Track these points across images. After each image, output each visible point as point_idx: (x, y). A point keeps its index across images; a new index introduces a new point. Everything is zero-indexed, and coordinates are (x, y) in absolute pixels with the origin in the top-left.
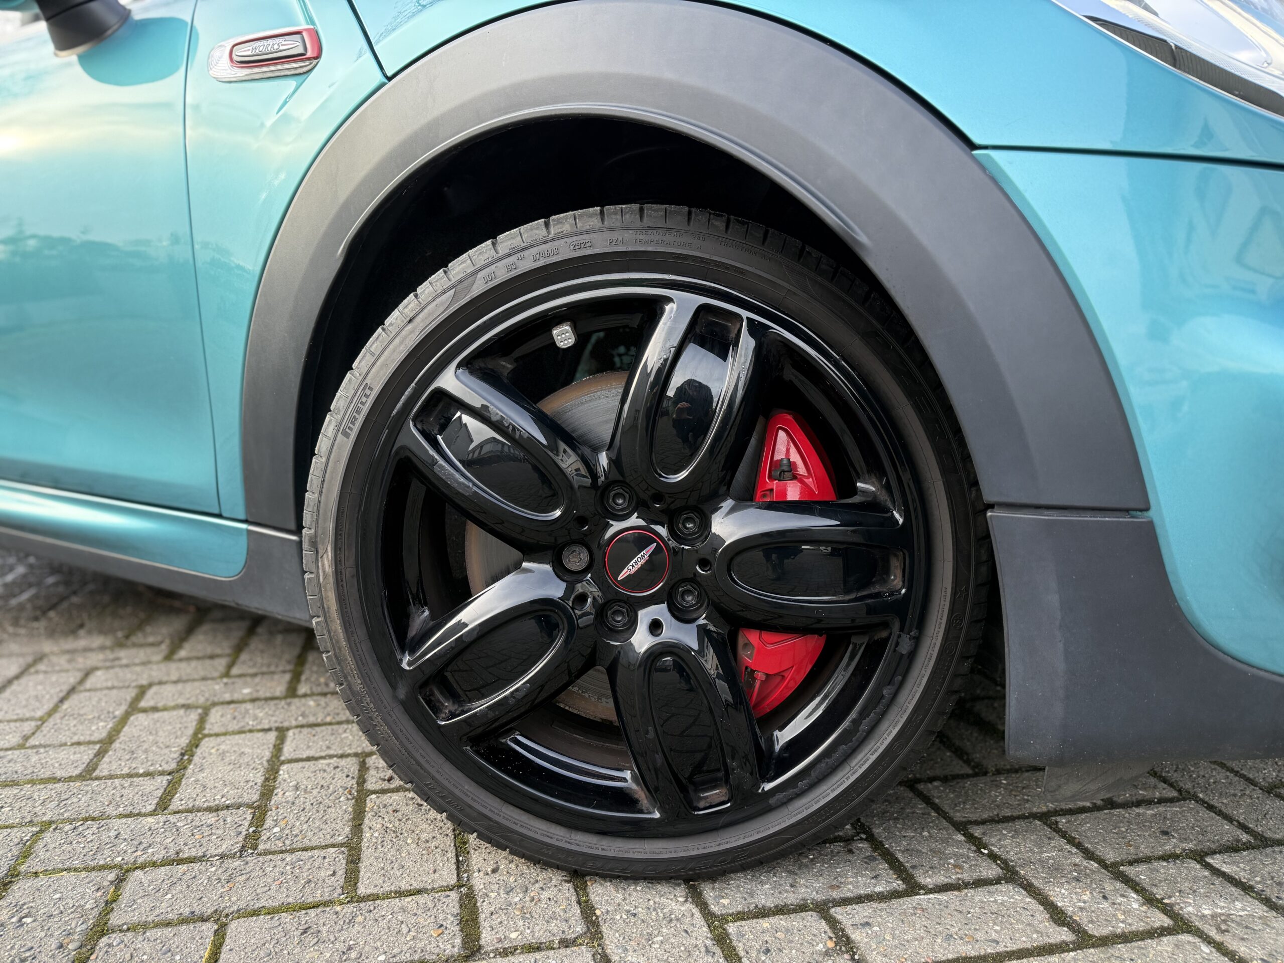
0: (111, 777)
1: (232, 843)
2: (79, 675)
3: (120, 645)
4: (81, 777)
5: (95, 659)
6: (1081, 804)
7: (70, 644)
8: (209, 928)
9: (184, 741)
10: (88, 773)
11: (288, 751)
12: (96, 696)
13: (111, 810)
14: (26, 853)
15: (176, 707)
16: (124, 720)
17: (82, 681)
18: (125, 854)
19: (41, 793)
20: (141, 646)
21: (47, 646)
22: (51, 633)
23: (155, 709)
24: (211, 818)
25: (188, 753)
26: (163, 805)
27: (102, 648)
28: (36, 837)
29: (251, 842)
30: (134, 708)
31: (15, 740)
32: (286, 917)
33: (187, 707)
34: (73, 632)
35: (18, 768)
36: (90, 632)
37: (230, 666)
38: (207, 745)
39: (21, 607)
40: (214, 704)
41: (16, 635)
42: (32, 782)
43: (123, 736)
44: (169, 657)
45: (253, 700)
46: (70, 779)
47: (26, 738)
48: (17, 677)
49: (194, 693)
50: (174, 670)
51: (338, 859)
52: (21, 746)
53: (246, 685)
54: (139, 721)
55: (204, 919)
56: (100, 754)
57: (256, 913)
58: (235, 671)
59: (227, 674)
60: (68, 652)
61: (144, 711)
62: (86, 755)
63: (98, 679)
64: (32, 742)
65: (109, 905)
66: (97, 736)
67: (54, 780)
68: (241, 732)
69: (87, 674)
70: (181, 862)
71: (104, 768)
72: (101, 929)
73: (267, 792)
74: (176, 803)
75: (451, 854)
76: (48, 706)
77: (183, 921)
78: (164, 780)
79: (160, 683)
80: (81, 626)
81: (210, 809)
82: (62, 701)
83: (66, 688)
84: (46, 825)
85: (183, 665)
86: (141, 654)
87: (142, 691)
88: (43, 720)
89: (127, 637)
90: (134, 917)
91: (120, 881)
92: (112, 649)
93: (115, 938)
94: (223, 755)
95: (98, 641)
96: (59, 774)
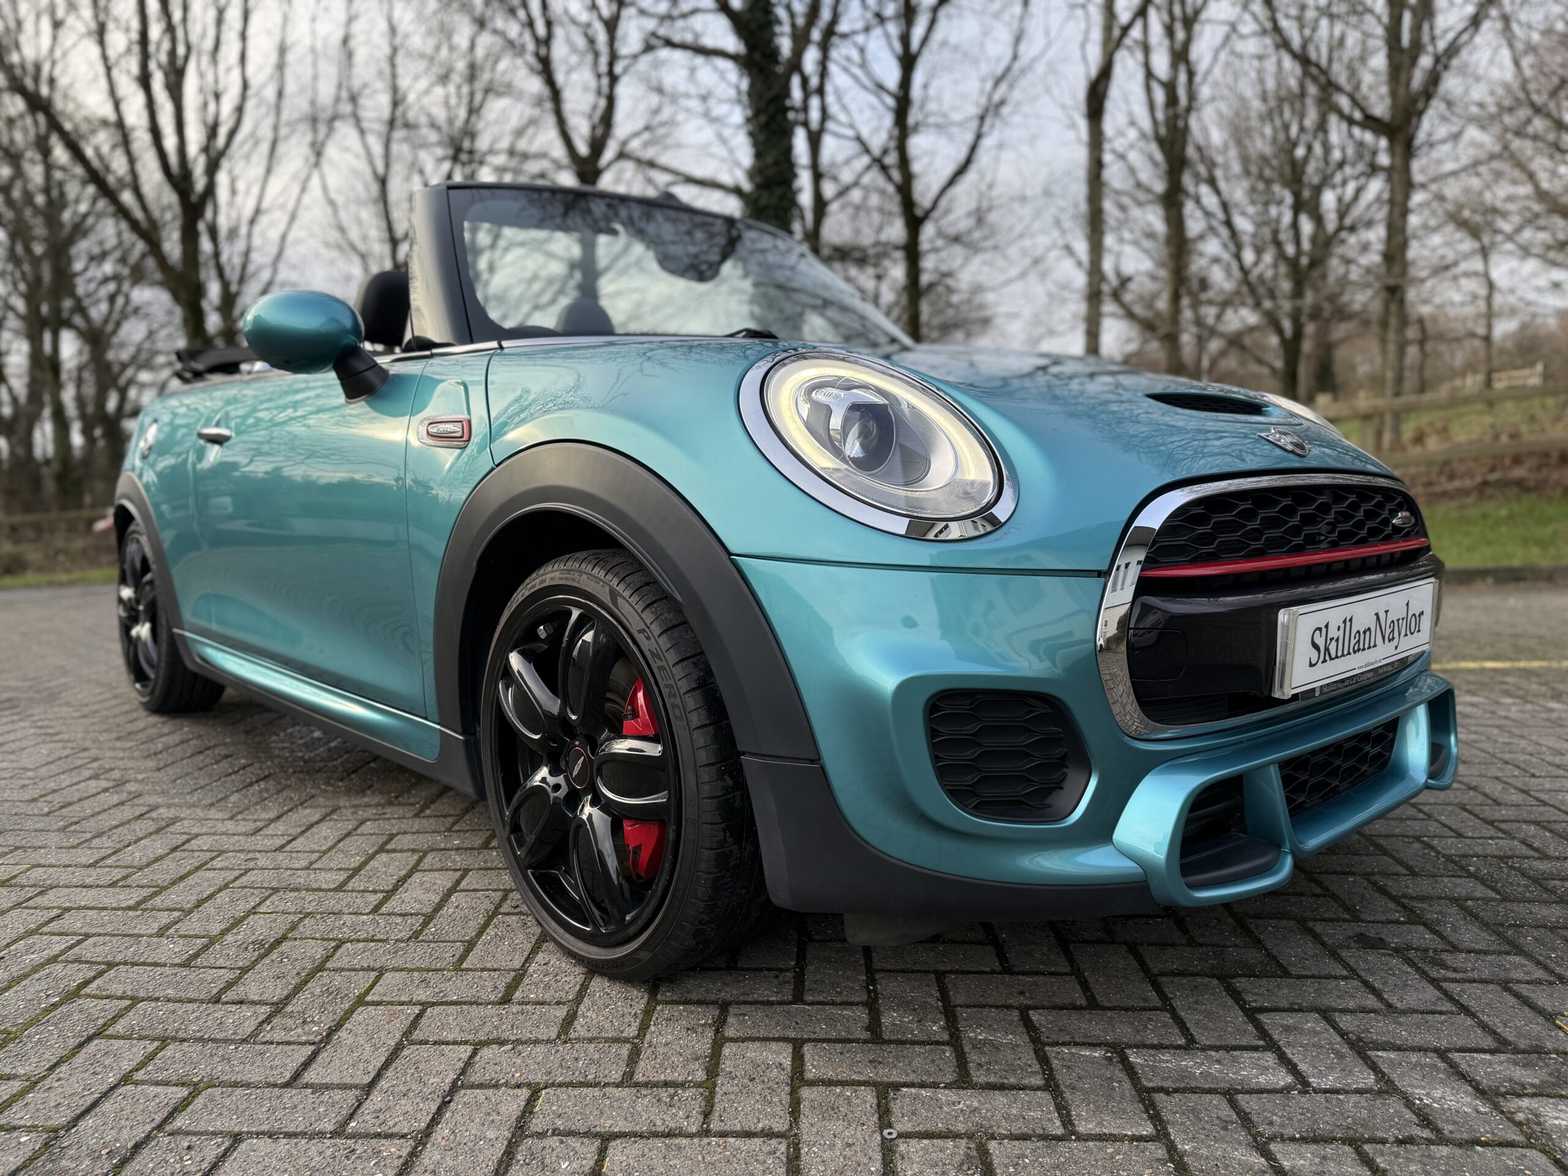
0: (353, 891)
1: (405, 934)
2: (356, 823)
3: (390, 803)
4: (335, 890)
5: (370, 812)
6: (982, 968)
7: (356, 801)
8: (373, 974)
9: (403, 873)
10: (340, 888)
11: (463, 884)
12: (361, 839)
13: (345, 910)
14: (293, 927)
15: (408, 850)
16: (372, 857)
17: (356, 829)
18: (347, 933)
19: (310, 897)
20: (404, 805)
21: (343, 802)
22: (348, 792)
23: (394, 851)
24: (399, 920)
25: (403, 880)
26: (376, 910)
27: (377, 805)
28: (301, 920)
29: (416, 935)
30: (382, 849)
31: (304, 863)
32: (416, 974)
33: (414, 851)
34: (362, 792)
35: (302, 881)
36: (373, 793)
37: (454, 824)
38: (417, 877)
39: (335, 769)
40: (432, 850)
41: (326, 791)
42: (307, 890)
43: (368, 867)
44: (417, 815)
45: (457, 849)
46: (330, 890)
47: (311, 863)
48: (317, 823)
49: (424, 841)
50: (417, 824)
51: (460, 948)
52: (307, 868)
53: (458, 838)
54: (384, 857)
55: (373, 970)
56: (350, 877)
57: (402, 970)
58: (456, 828)
59: (449, 830)
60: (355, 806)
61: (388, 851)
62: (343, 876)
63: (368, 827)
64: (315, 866)
65: (328, 958)
66: (353, 866)
67: (320, 890)
68: (441, 870)
69: (362, 823)
70: (373, 941)
71: (350, 886)
72: (320, 968)
73: (438, 907)
74: (384, 910)
75: (526, 954)
76: (329, 844)
77: (363, 969)
78: (380, 896)
79: (405, 833)
80: (370, 787)
81: (401, 915)
82: (339, 841)
83: (344, 832)
84: (307, 915)
85: (424, 821)
86: (401, 811)
87: (391, 837)
88: (325, 852)
89: (397, 797)
90: (338, 965)
91: (337, 947)
92: (383, 806)
93: (325, 974)
94: (422, 884)
95: (377, 799)
96: (324, 886)
